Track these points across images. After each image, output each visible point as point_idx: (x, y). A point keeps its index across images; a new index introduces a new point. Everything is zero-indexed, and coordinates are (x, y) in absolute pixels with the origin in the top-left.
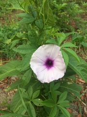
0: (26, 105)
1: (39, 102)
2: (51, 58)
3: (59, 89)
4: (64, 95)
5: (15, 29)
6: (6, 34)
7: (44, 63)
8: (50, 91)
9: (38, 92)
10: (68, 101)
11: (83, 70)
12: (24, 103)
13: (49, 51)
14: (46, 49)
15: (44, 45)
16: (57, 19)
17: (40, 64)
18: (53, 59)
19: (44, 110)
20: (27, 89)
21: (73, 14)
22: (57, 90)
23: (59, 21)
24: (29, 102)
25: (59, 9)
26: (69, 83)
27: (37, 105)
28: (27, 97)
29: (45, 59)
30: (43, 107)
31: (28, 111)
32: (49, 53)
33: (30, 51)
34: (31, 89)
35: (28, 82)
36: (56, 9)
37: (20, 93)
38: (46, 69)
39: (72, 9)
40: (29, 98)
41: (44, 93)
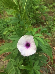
0: (15, 69)
1: (22, 67)
2: (28, 42)
3: (34, 59)
4: (37, 63)
5: (8, 21)
6: (3, 24)
7: (25, 45)
8: (29, 61)
9: (22, 61)
10: (39, 66)
11: (47, 48)
12: (14, 68)
13: (27, 39)
14: (26, 38)
15: (24, 36)
16: (33, 15)
17: (23, 46)
18: (30, 43)
19: (26, 72)
20: (15, 59)
21: (43, 12)
22: (33, 60)
23: (35, 16)
24: (17, 67)
25: (35, 9)
26: (40, 55)
27: (21, 69)
28: (15, 64)
29: (25, 43)
30: (25, 70)
31: (16, 72)
32: (27, 40)
33: (17, 39)
34: (18, 60)
35: (16, 56)
36: (33, 9)
37: (11, 62)
38: (26, 49)
39: (42, 9)
40: (17, 65)
41: (25, 62)
